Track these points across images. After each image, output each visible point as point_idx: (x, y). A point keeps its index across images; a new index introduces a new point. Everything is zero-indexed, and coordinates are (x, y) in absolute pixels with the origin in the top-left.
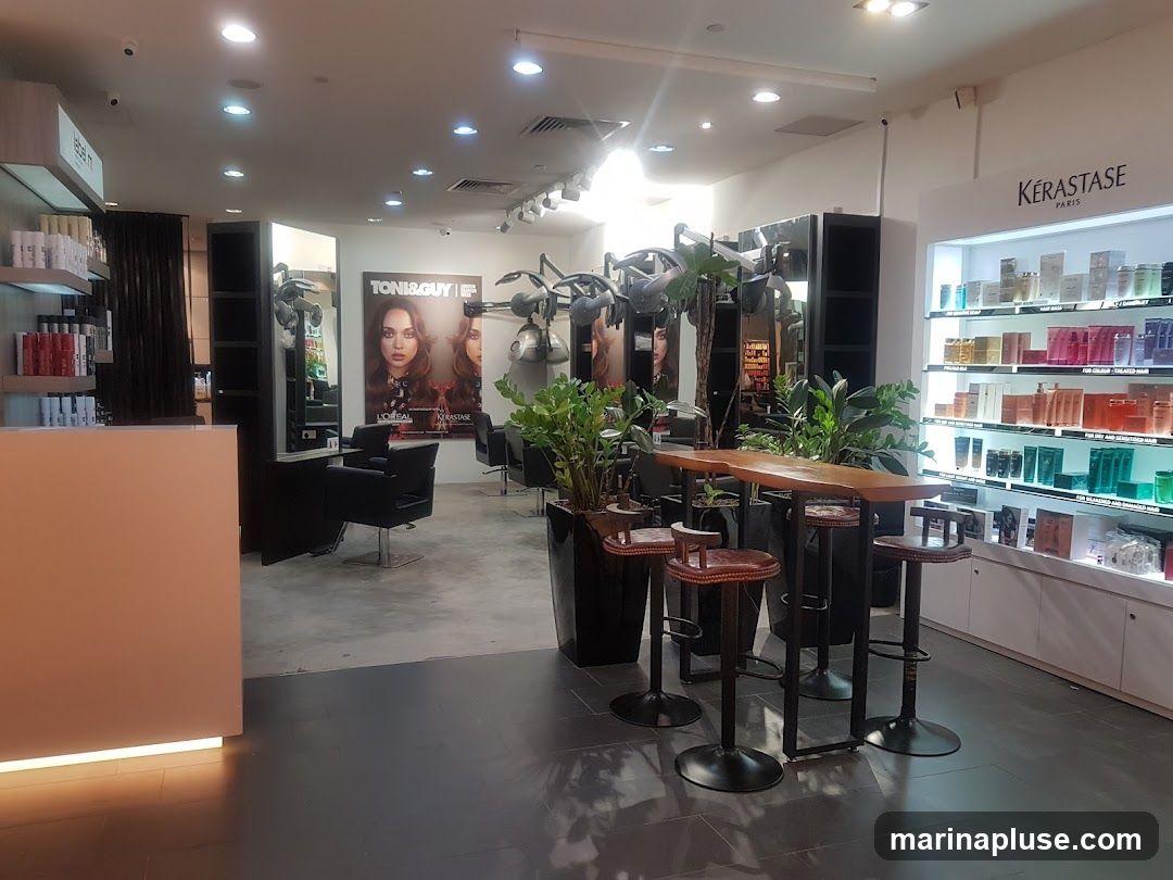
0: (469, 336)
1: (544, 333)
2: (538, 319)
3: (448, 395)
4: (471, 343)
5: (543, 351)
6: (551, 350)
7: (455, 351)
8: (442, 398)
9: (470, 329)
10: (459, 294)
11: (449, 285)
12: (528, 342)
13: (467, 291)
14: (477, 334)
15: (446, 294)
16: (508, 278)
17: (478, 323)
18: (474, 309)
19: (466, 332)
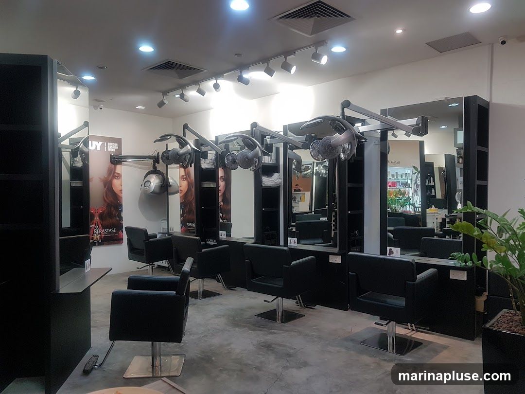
0: (114, 177)
1: (165, 175)
2: (161, 167)
3: (101, 216)
4: (116, 182)
5: (165, 187)
6: (170, 186)
7: (105, 187)
8: (97, 219)
9: (115, 172)
10: (107, 149)
11: (100, 143)
12: (154, 182)
13: (112, 148)
14: (119, 176)
15: (99, 149)
16: (163, 138)
17: (119, 169)
18: (116, 160)
19: (112, 175)
